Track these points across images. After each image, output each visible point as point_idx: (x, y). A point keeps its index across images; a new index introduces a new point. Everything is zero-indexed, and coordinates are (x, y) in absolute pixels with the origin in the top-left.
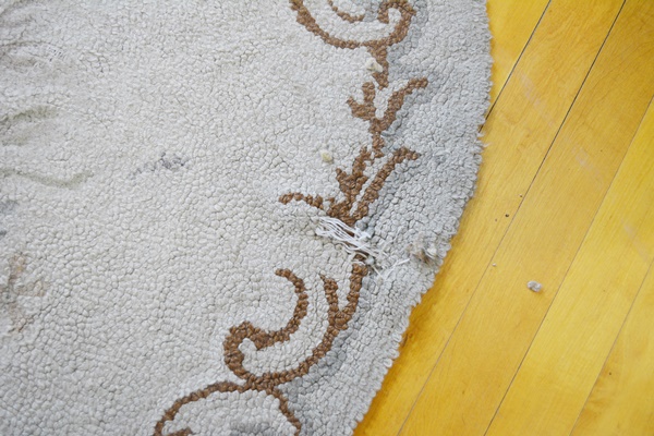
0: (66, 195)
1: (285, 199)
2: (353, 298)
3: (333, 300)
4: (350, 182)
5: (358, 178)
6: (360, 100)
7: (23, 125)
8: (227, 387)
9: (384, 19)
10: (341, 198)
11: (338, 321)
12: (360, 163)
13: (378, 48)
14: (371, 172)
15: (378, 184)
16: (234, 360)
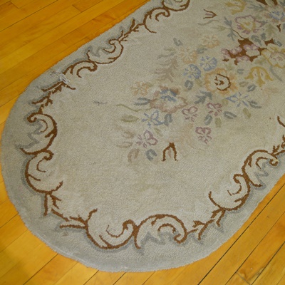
0: (123, 103)
1: (74, 89)
2: (68, 69)
3: (72, 70)
4: (59, 89)
5: (57, 89)
6: (49, 103)
7: (130, 119)
8: (98, 63)
9: (35, 118)
10: (62, 86)
11: (72, 67)
12: (55, 91)
13: (40, 112)
14: (54, 89)
15: (53, 87)
16: (95, 68)
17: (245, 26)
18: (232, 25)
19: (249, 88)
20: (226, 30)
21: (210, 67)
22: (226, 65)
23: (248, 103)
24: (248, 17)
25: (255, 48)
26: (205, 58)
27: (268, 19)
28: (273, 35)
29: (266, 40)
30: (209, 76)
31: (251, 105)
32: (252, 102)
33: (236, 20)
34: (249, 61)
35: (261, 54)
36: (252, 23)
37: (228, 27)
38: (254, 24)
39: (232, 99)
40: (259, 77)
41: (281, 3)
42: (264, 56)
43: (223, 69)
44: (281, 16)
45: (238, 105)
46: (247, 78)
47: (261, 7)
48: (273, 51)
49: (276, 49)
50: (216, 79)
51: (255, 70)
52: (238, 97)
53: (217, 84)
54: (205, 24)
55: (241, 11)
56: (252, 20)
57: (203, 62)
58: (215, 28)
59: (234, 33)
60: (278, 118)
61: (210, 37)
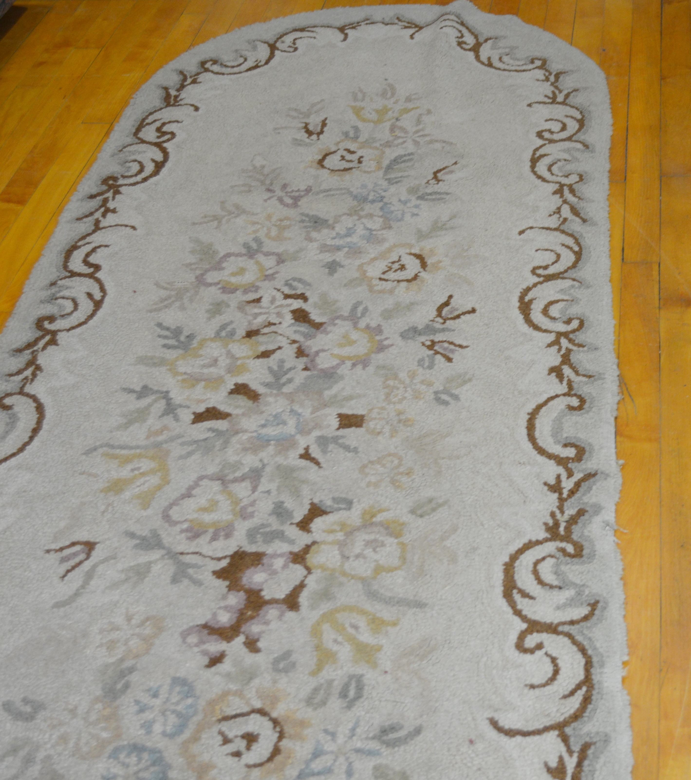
17: (207, 518)
18: (166, 540)
19: (344, 694)
20: (156, 569)
21: (179, 715)
22: (228, 676)
23: (374, 745)
24: (196, 485)
25: (278, 563)
26: (145, 699)
27: (263, 454)
28: (306, 491)
29: (298, 517)
30: (195, 749)
31: (389, 744)
32: (384, 731)
33: (166, 517)
34: (290, 615)
35: (309, 570)
36: (220, 497)
37: (156, 555)
38: (230, 495)
39: (316, 766)
40: (352, 640)
41: (267, 385)
42: (324, 568)
43: (225, 694)
44: (292, 422)
45: (349, 773)
46: (319, 668)
47: (219, 433)
48: (340, 536)
49: (343, 525)
50: (226, 741)
51: (326, 627)
52: (330, 747)
53: (237, 754)
54: (77, 594)
55: (166, 481)
56: (216, 486)
57: (148, 715)
58: (114, 585)
59: (187, 559)
60: (494, 723)
61: (119, 620)
